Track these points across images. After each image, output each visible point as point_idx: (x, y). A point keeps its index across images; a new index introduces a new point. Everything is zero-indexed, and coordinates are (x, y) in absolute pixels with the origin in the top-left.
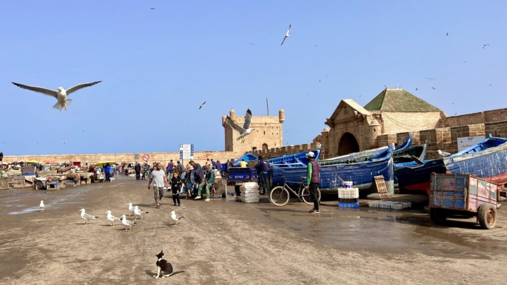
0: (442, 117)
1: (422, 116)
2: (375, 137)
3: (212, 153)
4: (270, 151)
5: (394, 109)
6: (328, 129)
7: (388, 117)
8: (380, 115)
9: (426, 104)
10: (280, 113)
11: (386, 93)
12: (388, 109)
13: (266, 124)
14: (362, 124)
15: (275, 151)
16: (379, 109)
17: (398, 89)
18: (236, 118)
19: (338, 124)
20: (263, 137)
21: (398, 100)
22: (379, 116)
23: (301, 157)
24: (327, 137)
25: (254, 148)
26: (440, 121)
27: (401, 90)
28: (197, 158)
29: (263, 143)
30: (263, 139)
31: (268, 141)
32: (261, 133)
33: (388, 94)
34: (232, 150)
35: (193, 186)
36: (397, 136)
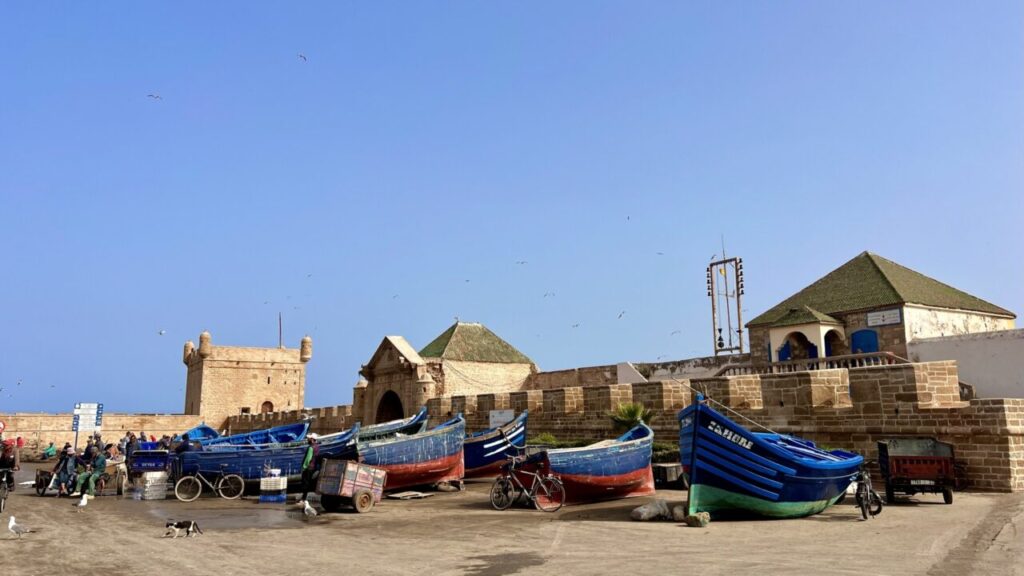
0: (533, 372)
1: (503, 370)
2: (425, 401)
3: (154, 418)
4: (271, 418)
5: (462, 356)
6: (364, 383)
7: (452, 369)
8: (440, 365)
9: (513, 351)
10: (303, 343)
11: (456, 330)
12: (454, 355)
13: (273, 364)
14: (411, 379)
15: (280, 418)
16: (439, 355)
17: (476, 324)
18: (212, 348)
19: (380, 375)
20: (265, 388)
21: (471, 342)
22: (438, 367)
23: (280, 434)
24: (362, 397)
25: (245, 410)
26: (529, 378)
27: (479, 325)
28: (120, 428)
29: (264, 400)
30: (265, 392)
31: (275, 397)
32: (261, 380)
33: (459, 332)
34: (198, 414)
35: (72, 478)
36: (453, 401)
